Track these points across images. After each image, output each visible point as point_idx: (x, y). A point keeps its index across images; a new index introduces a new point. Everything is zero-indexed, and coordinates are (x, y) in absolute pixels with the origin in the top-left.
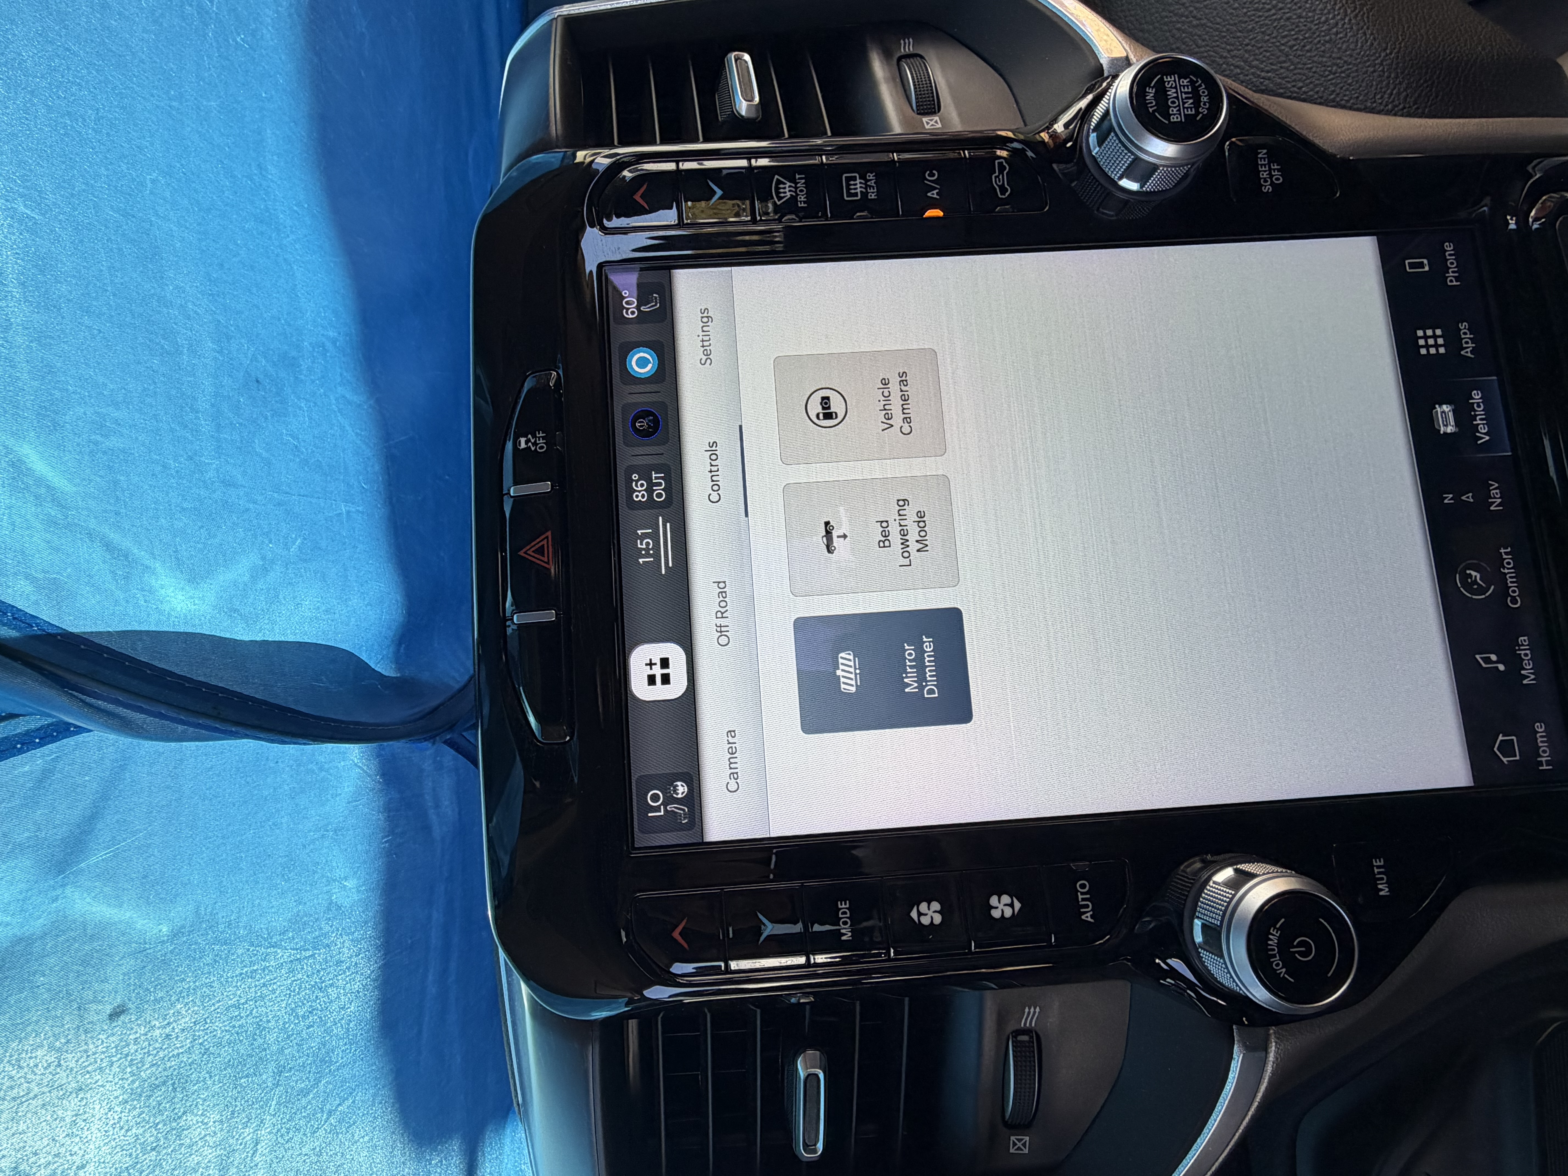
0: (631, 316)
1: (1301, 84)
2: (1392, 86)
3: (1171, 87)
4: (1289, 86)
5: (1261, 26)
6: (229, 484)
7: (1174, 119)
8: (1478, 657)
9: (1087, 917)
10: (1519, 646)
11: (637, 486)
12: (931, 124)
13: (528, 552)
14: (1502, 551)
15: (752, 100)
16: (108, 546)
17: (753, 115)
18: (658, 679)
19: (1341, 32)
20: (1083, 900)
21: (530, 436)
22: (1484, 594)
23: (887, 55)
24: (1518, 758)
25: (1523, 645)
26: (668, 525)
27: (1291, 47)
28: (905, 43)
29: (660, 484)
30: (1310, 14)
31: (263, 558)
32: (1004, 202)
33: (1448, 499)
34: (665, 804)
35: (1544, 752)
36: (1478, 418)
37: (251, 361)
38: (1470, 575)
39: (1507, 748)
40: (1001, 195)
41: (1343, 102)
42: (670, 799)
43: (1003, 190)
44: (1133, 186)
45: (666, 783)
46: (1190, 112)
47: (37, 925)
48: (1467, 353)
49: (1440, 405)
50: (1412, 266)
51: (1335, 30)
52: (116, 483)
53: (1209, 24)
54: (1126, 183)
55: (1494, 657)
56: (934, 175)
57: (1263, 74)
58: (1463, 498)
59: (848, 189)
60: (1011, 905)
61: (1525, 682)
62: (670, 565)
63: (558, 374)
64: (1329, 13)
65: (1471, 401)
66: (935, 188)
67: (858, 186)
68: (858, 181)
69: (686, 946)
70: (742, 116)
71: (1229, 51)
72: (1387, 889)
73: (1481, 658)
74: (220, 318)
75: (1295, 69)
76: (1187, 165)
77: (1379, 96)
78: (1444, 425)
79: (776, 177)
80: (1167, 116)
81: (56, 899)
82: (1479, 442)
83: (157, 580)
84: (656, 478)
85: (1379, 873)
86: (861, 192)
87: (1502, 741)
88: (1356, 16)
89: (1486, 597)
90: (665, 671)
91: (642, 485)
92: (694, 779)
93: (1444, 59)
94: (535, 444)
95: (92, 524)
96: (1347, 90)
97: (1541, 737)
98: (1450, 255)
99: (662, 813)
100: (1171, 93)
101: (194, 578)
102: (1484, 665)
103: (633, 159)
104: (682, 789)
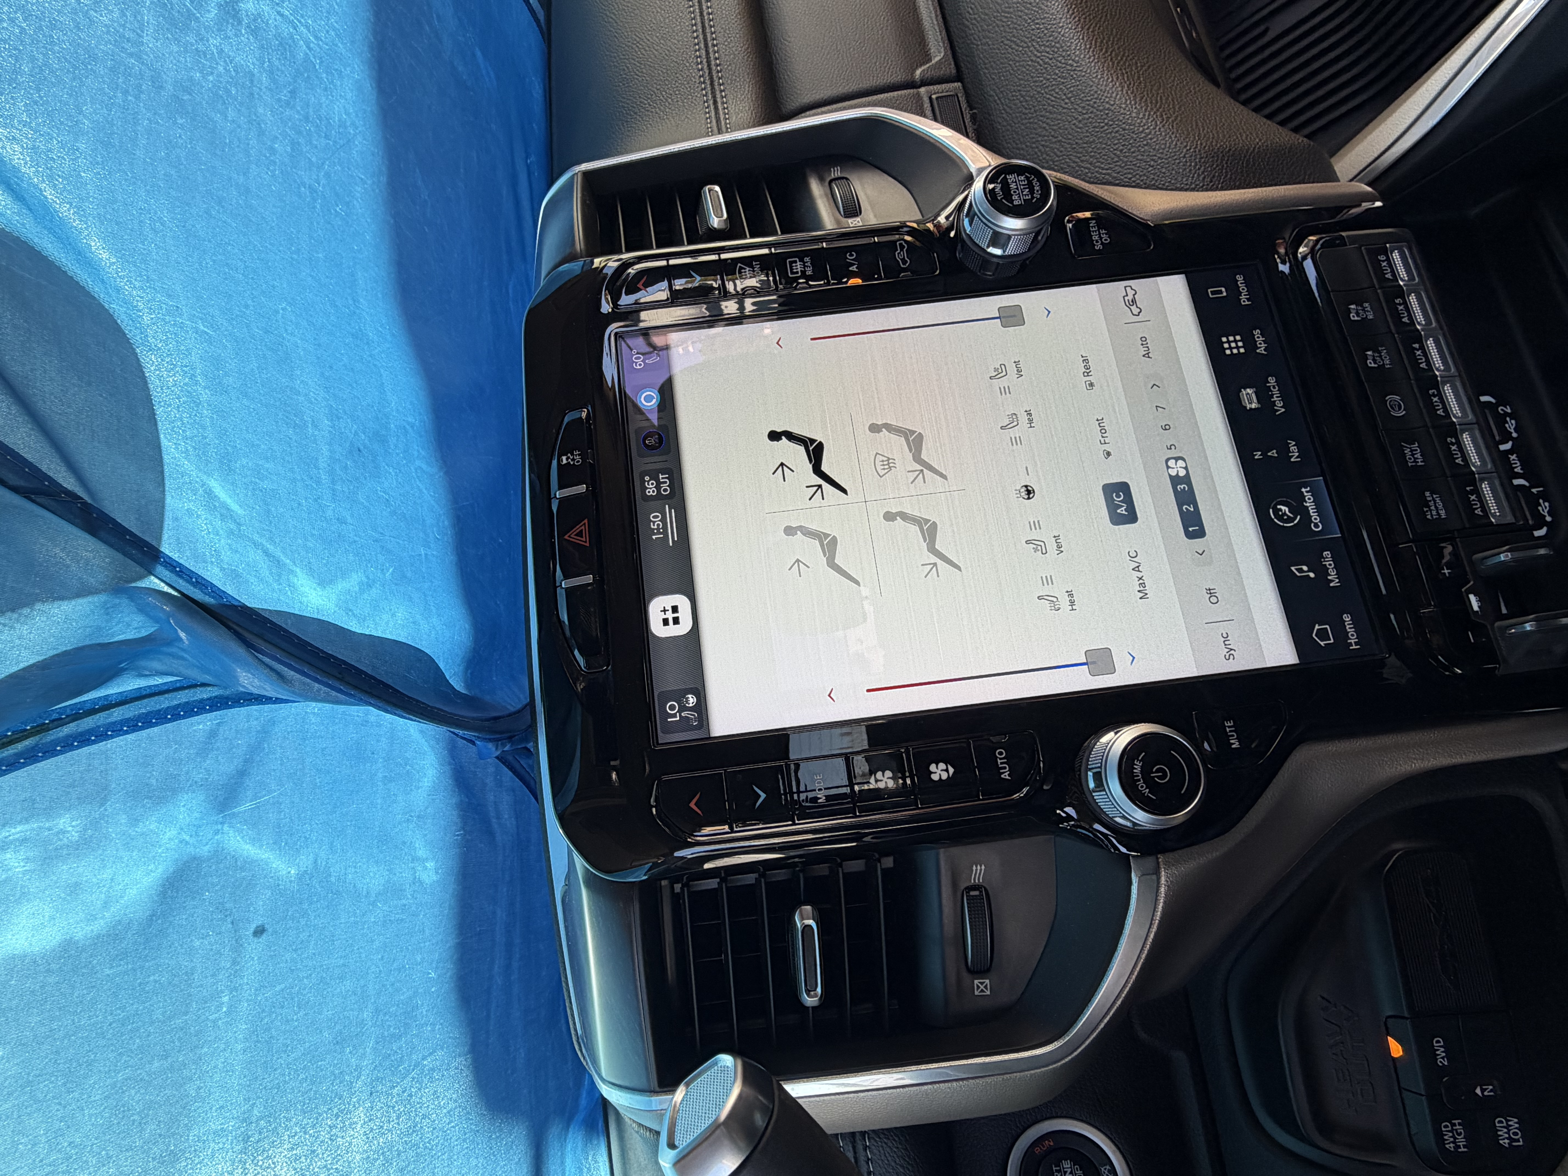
0: (639, 367)
1: (1130, 176)
2: (1193, 172)
3: (1013, 182)
4: (1122, 177)
5: (1099, 138)
6: (342, 521)
7: (1016, 203)
8: (1293, 568)
9: (1006, 776)
10: (1324, 558)
11: (648, 484)
12: (854, 223)
13: (571, 536)
14: (1303, 490)
15: (722, 216)
16: (266, 553)
17: (723, 226)
18: (671, 621)
19: (1154, 138)
20: (1001, 763)
21: (569, 455)
22: (1293, 522)
23: (821, 179)
24: (1332, 641)
25: (1327, 558)
26: (673, 510)
27: (1121, 151)
28: (834, 171)
29: (665, 482)
30: (1131, 127)
31: (368, 578)
32: (904, 270)
33: (1258, 455)
34: (680, 711)
35: (1352, 635)
36: (1275, 396)
37: (355, 435)
38: (1281, 510)
39: (1322, 634)
40: (903, 264)
41: (1160, 186)
42: (683, 708)
43: (904, 262)
44: (998, 252)
45: (680, 696)
46: (1027, 198)
47: (205, 850)
48: (1261, 350)
49: (1245, 389)
50: (1213, 293)
51: (1150, 136)
52: (269, 511)
53: (1063, 140)
54: (992, 250)
55: (1305, 568)
56: (853, 255)
57: (1104, 172)
58: (1269, 454)
59: (791, 269)
60: (947, 770)
61: (1332, 585)
62: (676, 539)
63: (588, 410)
64: (1144, 125)
65: (1268, 385)
66: (855, 264)
67: (799, 267)
68: (798, 263)
69: (699, 812)
70: (715, 228)
71: (1079, 158)
72: (1237, 743)
73: (1296, 569)
74: (332, 403)
75: (1126, 165)
76: (1032, 233)
77: (1184, 180)
78: (1249, 403)
79: (739, 265)
80: (1012, 201)
81: (217, 832)
82: (1277, 413)
83: (298, 580)
84: (663, 478)
85: (1230, 731)
86: (801, 271)
87: (1318, 629)
88: (1163, 126)
89: (1295, 525)
90: (676, 615)
91: (652, 484)
92: (700, 693)
93: (1230, 150)
94: (573, 460)
95: (256, 537)
96: (1163, 177)
97: (1349, 624)
98: (1241, 283)
99: (678, 719)
100: (1013, 186)
101: (323, 582)
102: (1298, 574)
103: (636, 260)
104: (692, 700)
